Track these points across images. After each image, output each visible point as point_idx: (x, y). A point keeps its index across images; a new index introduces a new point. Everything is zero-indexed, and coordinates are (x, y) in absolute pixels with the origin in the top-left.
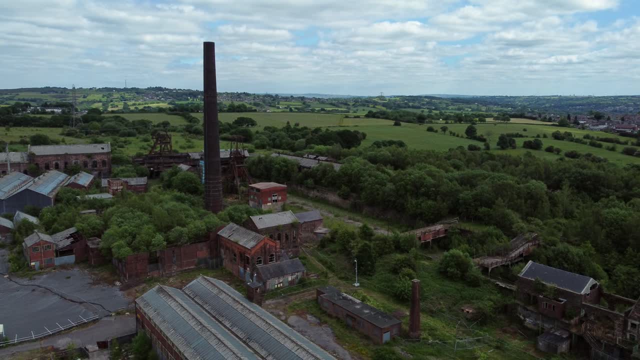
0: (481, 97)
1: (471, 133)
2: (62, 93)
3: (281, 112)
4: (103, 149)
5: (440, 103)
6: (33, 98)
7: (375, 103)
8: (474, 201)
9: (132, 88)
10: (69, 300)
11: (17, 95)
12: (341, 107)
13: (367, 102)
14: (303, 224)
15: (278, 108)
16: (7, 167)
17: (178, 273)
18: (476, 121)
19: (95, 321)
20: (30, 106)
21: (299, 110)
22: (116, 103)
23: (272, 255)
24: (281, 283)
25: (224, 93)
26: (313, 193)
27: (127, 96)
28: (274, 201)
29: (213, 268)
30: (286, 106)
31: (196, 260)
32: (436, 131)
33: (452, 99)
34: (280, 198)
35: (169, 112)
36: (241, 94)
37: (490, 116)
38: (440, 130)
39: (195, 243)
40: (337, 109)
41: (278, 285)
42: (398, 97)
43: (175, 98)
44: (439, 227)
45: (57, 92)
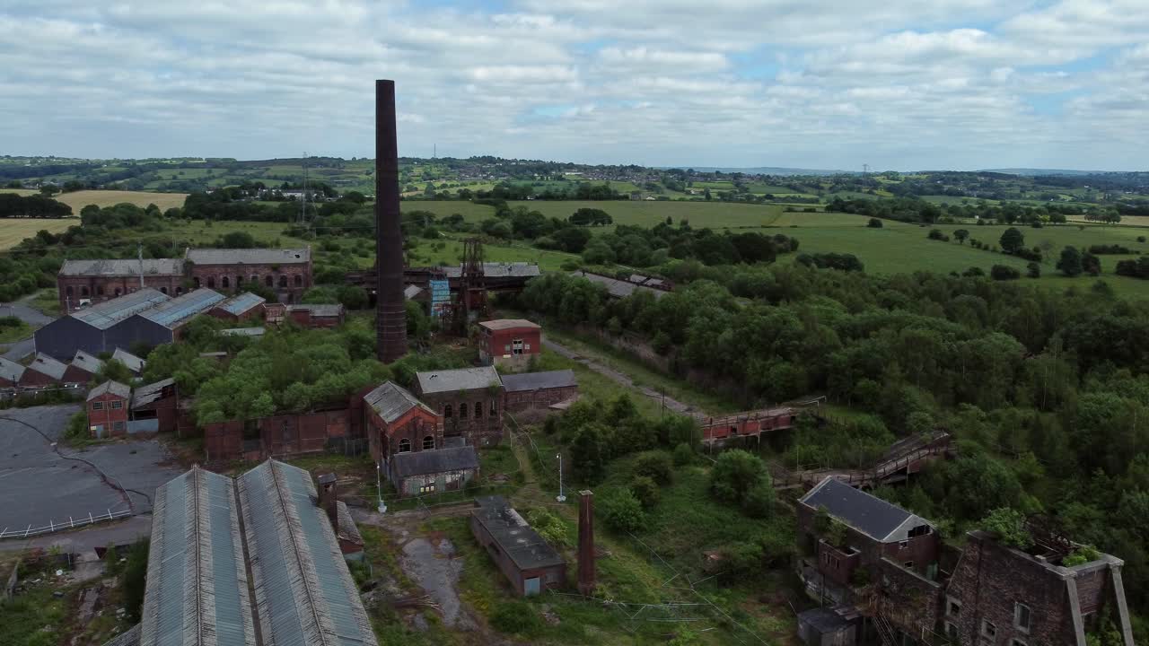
0: (1106, 173)
1: (1011, 243)
2: (334, 166)
3: (692, 200)
4: (298, 256)
5: (1009, 186)
6: (289, 175)
7: (876, 185)
8: (853, 367)
9: (445, 159)
10: (111, 485)
11: (267, 170)
12: (806, 193)
13: (858, 181)
14: (538, 391)
15: (689, 193)
16: (140, 281)
17: (294, 457)
18: (1045, 221)
19: (122, 519)
20: (263, 187)
21: (724, 197)
22: (416, 184)
23: (430, 438)
24: (432, 484)
25: (597, 167)
26: (619, 343)
27: (435, 171)
28: (515, 351)
29: (350, 454)
30: (703, 190)
31: (326, 439)
32: (946, 239)
33: (1036, 178)
34: (527, 347)
35: (476, 199)
36: (626, 167)
37: (1078, 212)
38: (952, 236)
39: (323, 410)
40: (797, 195)
41: (425, 487)
42: (925, 173)
43: (512, 175)
44: (781, 411)
45: (326, 165)
